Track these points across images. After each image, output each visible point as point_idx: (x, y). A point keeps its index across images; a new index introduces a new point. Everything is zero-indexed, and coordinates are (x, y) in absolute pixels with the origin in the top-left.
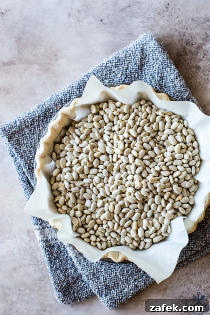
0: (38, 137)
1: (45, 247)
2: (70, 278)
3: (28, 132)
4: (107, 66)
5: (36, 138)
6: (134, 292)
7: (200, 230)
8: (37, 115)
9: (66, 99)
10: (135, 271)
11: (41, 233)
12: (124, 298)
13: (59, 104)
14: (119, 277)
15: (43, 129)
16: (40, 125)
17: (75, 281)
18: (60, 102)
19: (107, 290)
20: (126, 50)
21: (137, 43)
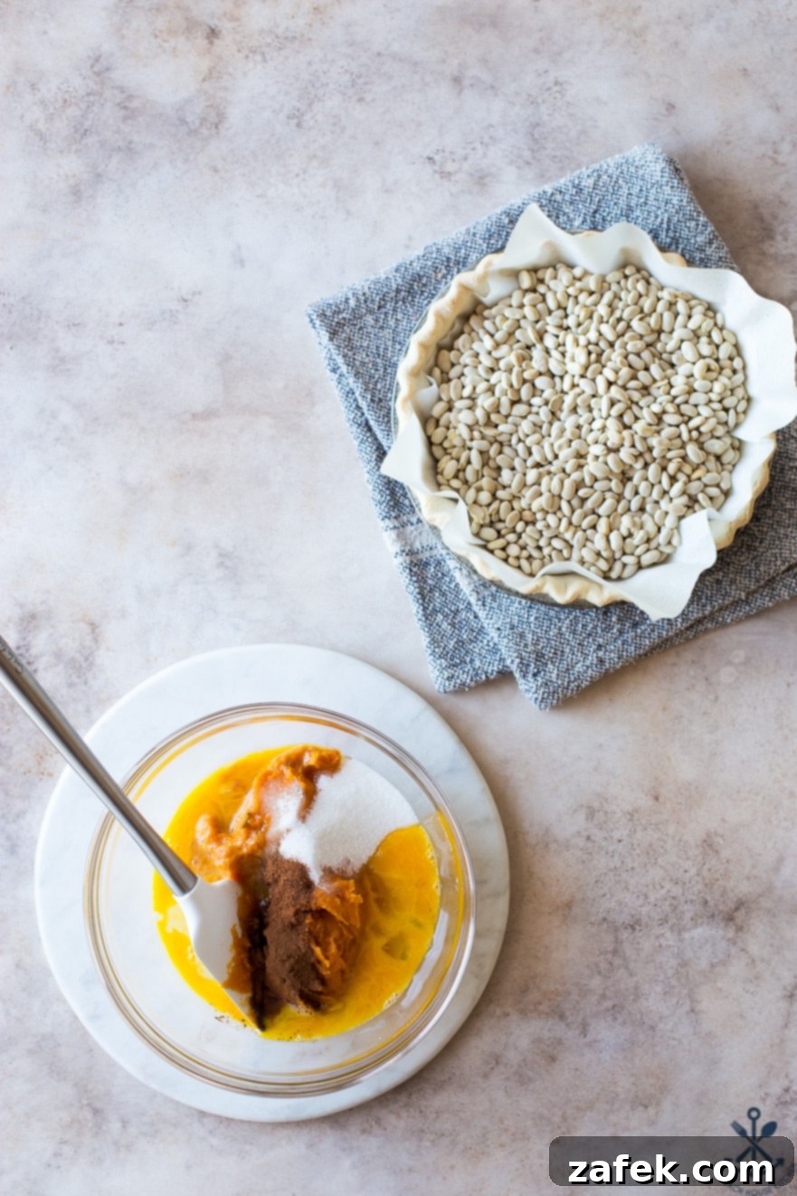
0: (392, 335)
1: (410, 564)
2: (463, 631)
3: (372, 322)
4: (553, 198)
5: (387, 337)
6: (594, 673)
7: (746, 554)
8: (394, 287)
9: (457, 258)
10: (601, 627)
11: (398, 536)
12: (572, 685)
13: (443, 267)
14: (567, 637)
15: (403, 318)
16: (399, 310)
17: (475, 637)
18: (445, 264)
19: (538, 663)
20: (598, 171)
21: (624, 161)
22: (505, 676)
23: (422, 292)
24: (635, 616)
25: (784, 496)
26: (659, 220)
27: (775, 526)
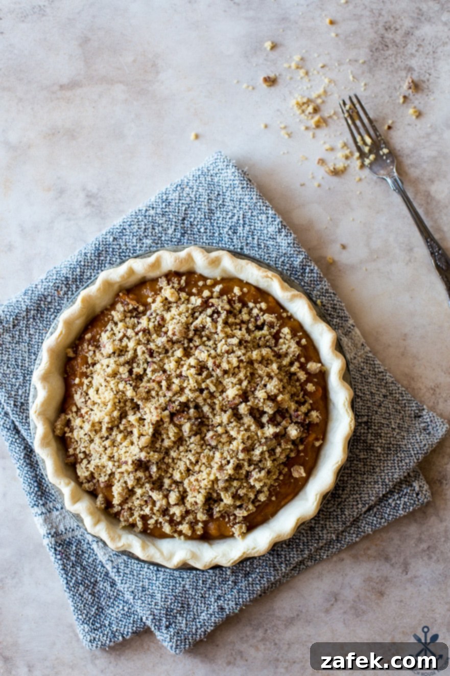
0: (27, 348)
1: (55, 545)
2: (102, 599)
3: (9, 339)
4: (147, 214)
5: (23, 349)
6: (217, 620)
7: (332, 502)
8: (24, 308)
9: (74, 277)
10: (219, 581)
11: (45, 520)
12: (199, 631)
13: (63, 286)
14: (190, 592)
15: (36, 332)
16: (31, 326)
17: (113, 603)
18: (65, 283)
19: (168, 617)
20: (180, 185)
21: (200, 173)
22: (143, 633)
23: (49, 309)
24: (246, 567)
25: (357, 448)
26: (236, 218)
27: (353, 475)
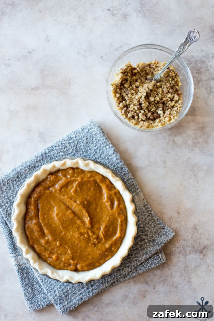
0: (12, 192)
1: (18, 269)
2: (35, 291)
3: (6, 188)
4: (62, 143)
5: (11, 193)
6: (79, 302)
7: (127, 260)
8: (12, 176)
9: (32, 165)
10: (81, 288)
11: (15, 259)
12: (72, 306)
13: (28, 169)
14: (70, 291)
15: (16, 186)
16: (14, 184)
17: (39, 293)
18: (29, 168)
19: (60, 300)
20: (76, 132)
21: (84, 128)
22: (50, 306)
23: (22, 177)
24: (92, 283)
25: (138, 240)
26: (97, 147)
27: (136, 250)
